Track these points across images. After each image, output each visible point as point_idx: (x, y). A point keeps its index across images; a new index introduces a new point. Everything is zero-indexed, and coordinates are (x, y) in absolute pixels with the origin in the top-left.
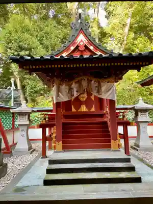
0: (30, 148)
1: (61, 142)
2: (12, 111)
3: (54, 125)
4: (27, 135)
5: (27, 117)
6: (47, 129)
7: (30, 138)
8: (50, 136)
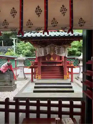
0: (25, 78)
1: (40, 75)
2: (15, 59)
3: (37, 67)
4: (23, 71)
5: (23, 62)
6: (34, 69)
7: (25, 73)
8: (35, 72)
